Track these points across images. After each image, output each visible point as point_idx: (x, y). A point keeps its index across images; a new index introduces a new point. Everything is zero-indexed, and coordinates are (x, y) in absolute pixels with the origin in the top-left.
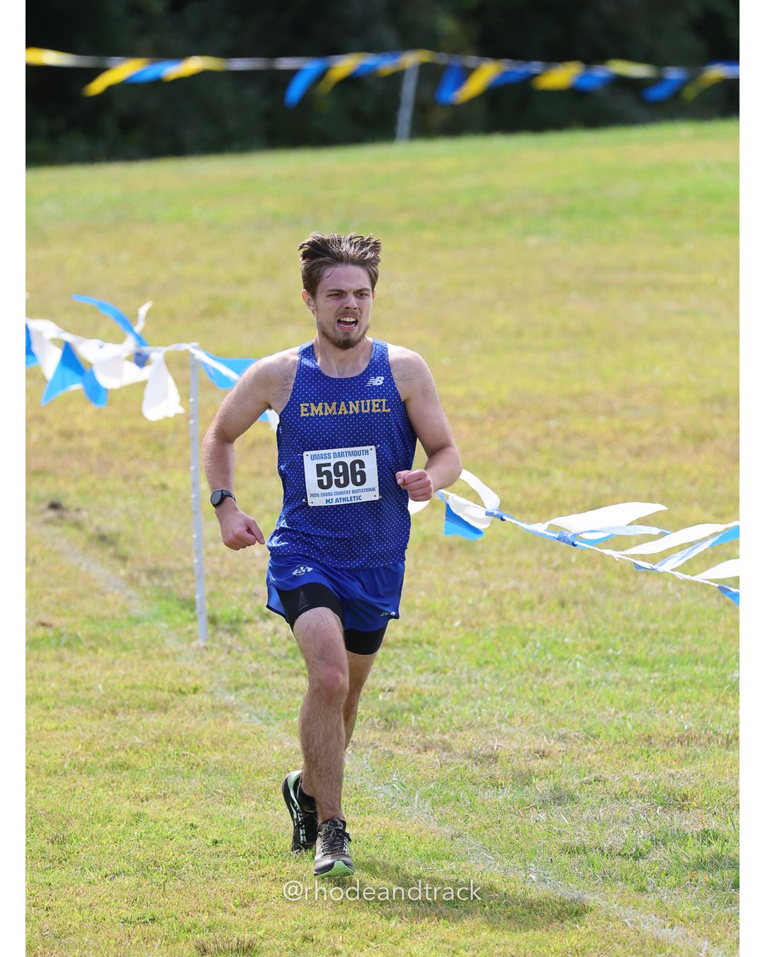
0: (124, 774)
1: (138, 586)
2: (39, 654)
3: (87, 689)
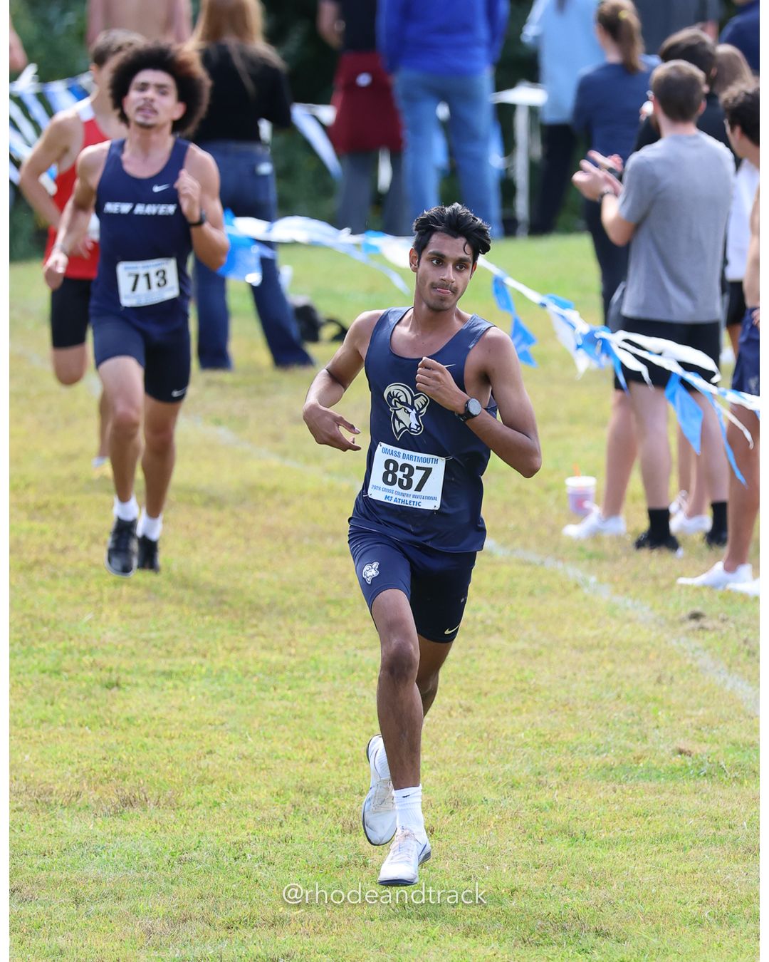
2: (676, 785)
3: (730, 827)
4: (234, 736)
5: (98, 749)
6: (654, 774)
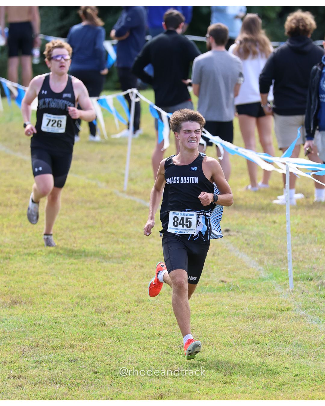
0: (257, 345)
1: (263, 265)
2: (221, 294)
3: (241, 309)
4: (54, 277)
5: (3, 282)
6: (212, 289)
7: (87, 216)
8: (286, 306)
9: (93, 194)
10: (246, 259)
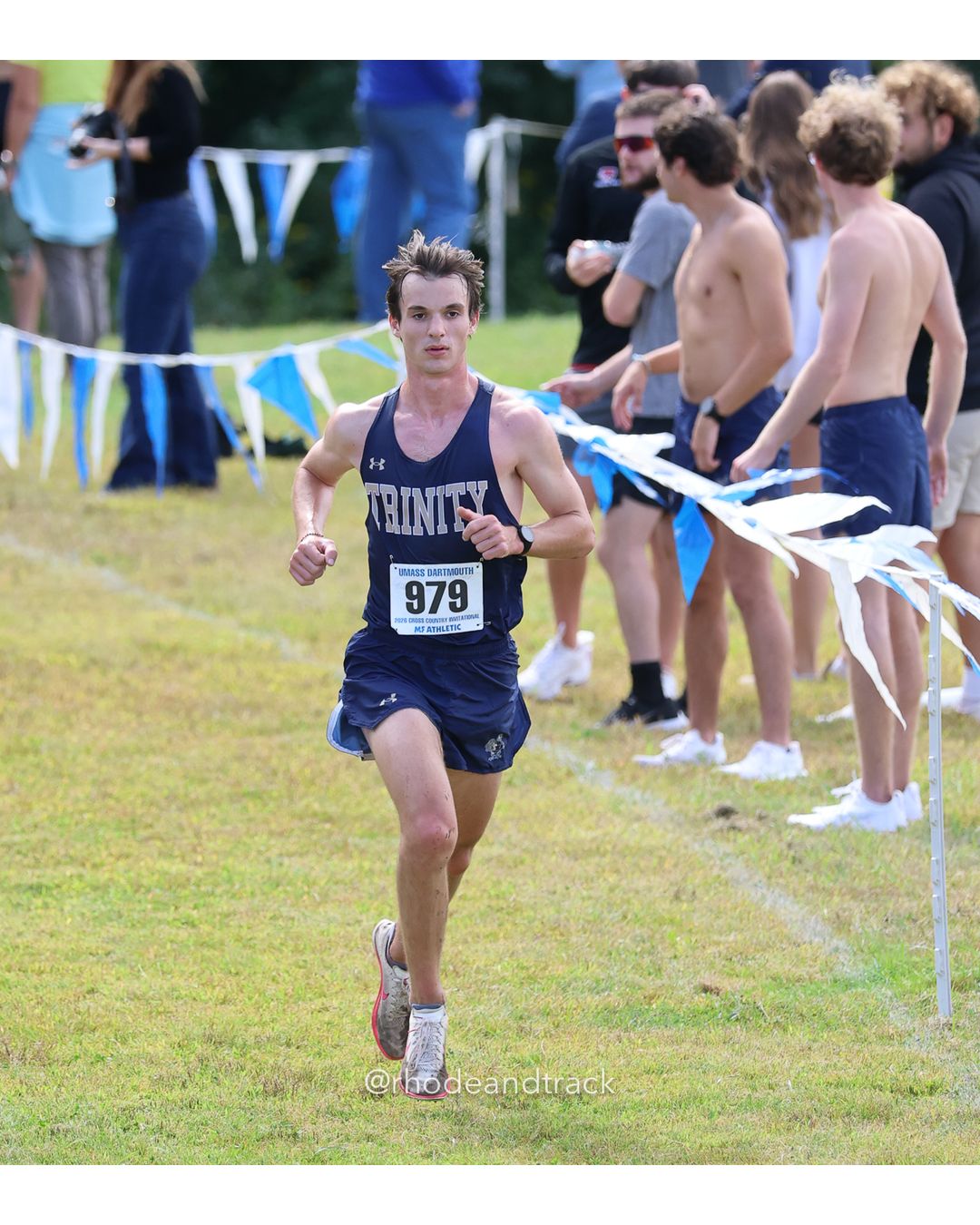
1: (849, 932)
2: (699, 1033)
3: (770, 1087)
4: (123, 969)
6: (671, 1017)
7: (240, 758)
8: (925, 1077)
9: (262, 679)
10: (790, 910)
